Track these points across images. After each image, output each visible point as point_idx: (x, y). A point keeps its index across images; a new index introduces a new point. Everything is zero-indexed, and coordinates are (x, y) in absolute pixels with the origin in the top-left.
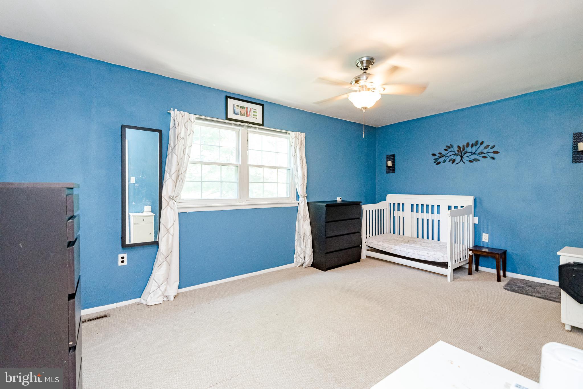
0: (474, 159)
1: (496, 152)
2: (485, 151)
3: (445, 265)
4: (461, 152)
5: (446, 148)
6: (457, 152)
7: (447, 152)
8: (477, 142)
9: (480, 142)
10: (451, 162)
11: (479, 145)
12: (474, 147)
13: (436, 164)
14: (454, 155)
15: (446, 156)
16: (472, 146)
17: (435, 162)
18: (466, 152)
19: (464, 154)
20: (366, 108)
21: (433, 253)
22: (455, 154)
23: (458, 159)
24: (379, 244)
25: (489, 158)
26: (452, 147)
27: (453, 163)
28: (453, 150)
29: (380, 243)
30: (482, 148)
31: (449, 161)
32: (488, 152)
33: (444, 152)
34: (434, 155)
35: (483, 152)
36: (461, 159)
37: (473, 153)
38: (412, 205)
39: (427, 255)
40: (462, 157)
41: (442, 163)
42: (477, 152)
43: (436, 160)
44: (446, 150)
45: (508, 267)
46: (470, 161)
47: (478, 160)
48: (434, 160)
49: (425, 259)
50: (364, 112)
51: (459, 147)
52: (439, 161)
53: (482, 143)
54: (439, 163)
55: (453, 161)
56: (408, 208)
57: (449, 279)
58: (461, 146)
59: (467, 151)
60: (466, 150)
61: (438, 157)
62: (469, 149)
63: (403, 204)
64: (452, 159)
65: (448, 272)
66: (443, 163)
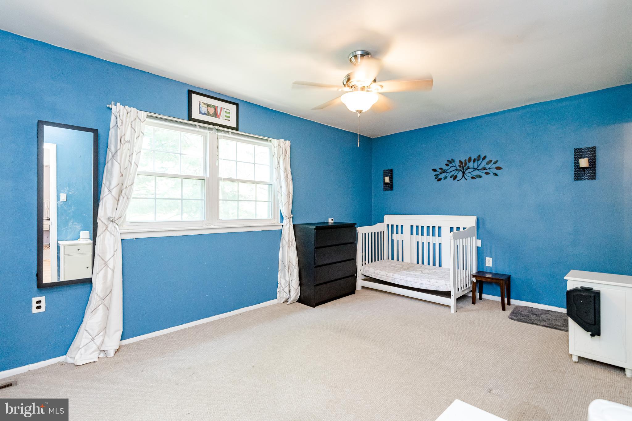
0: (476, 176)
1: (499, 168)
2: (487, 166)
3: (447, 294)
4: (463, 167)
5: (447, 163)
6: (458, 168)
7: (448, 167)
8: (479, 156)
9: (482, 157)
10: (453, 178)
11: (481, 160)
12: (476, 161)
13: (437, 181)
14: (455, 171)
15: (447, 171)
16: (474, 161)
17: (436, 178)
18: (468, 168)
19: (466, 170)
20: (361, 112)
21: (435, 281)
22: (457, 170)
23: (460, 175)
24: (375, 272)
25: (492, 174)
26: (454, 161)
27: (454, 179)
28: (454, 165)
29: (378, 271)
30: (484, 163)
31: (451, 177)
32: (491, 167)
33: (445, 168)
34: (434, 170)
35: (485, 168)
36: (463, 176)
37: (476, 169)
38: (412, 227)
39: (429, 284)
40: (464, 173)
41: (443, 179)
42: (479, 168)
43: (437, 176)
44: (447, 165)
45: (513, 294)
46: (473, 178)
47: (481, 177)
48: (435, 176)
49: (426, 288)
50: (359, 116)
51: (461, 162)
52: (440, 177)
53: (484, 158)
54: (439, 180)
55: (455, 177)
56: (407, 230)
57: (452, 310)
58: (463, 161)
59: (469, 166)
60: (468, 165)
61: (439, 173)
62: (471, 164)
63: (402, 226)
64: (453, 175)
65: (451, 301)
66: (444, 179)
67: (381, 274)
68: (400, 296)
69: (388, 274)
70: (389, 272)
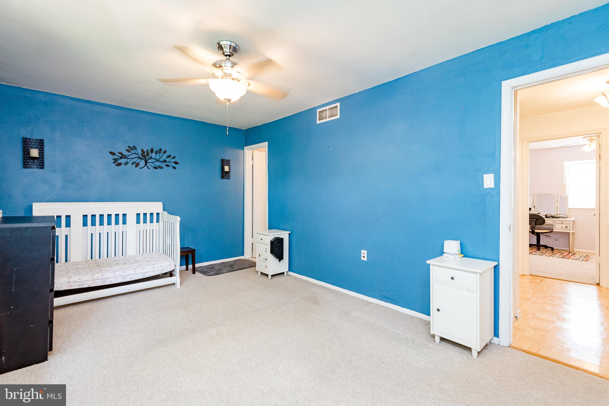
0: (158, 166)
1: (176, 163)
2: (168, 160)
4: (145, 156)
5: (128, 149)
6: (141, 156)
7: (130, 154)
8: (161, 149)
9: (163, 150)
10: (134, 165)
11: (162, 153)
12: (158, 154)
13: (116, 165)
14: (138, 158)
15: (128, 157)
16: (156, 153)
17: (114, 163)
18: (151, 158)
19: (149, 159)
20: (229, 100)
22: (139, 158)
23: (142, 163)
25: (171, 167)
26: (136, 149)
27: (137, 166)
28: (137, 153)
30: (165, 156)
31: (132, 164)
32: (170, 161)
33: (126, 153)
34: (112, 153)
35: (166, 161)
36: (146, 164)
37: (158, 160)
40: (146, 162)
41: (123, 165)
42: (161, 160)
43: (115, 160)
44: (127, 150)
46: (155, 168)
47: (162, 168)
48: (113, 159)
50: (228, 105)
51: (142, 150)
52: (119, 161)
53: (165, 152)
54: (119, 164)
55: (137, 165)
57: (178, 285)
58: (145, 150)
59: (152, 157)
60: (150, 155)
61: (119, 158)
62: (153, 155)
64: (135, 162)
66: (125, 165)
67: (81, 280)
68: (118, 296)
69: (95, 277)
70: (94, 274)
